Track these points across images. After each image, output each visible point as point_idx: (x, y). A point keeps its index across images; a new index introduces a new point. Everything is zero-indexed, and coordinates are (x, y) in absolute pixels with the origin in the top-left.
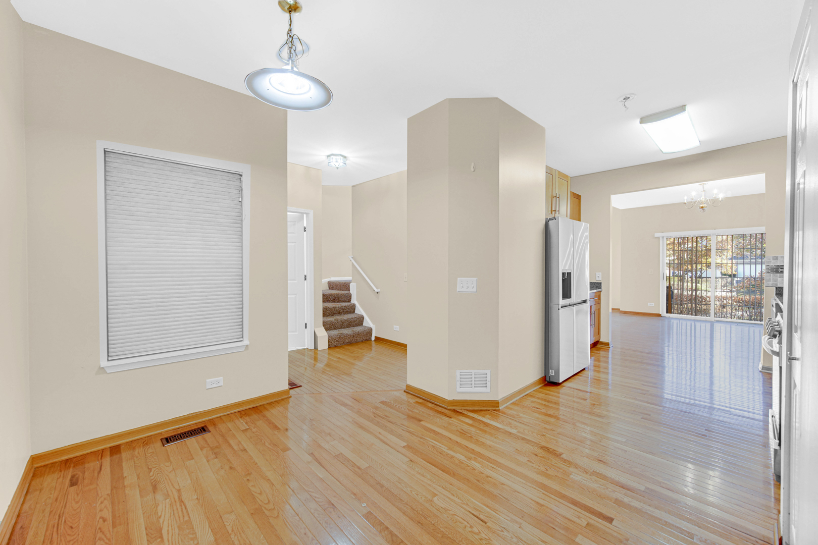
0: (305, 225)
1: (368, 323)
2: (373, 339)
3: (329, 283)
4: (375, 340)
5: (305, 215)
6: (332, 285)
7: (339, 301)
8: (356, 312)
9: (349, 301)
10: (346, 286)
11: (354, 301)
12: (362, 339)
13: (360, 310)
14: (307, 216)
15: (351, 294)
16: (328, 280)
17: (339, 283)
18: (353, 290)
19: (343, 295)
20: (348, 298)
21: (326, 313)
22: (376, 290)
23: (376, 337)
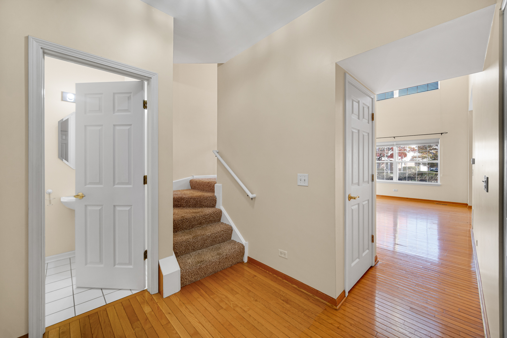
0: (146, 99)
1: (239, 236)
2: (246, 260)
3: (191, 182)
4: (248, 262)
5: (146, 83)
6: (194, 185)
7: (201, 206)
8: (222, 221)
9: (214, 206)
10: (209, 187)
11: (220, 206)
12: (231, 263)
13: (228, 219)
14: (148, 84)
15: (215, 197)
16: (190, 178)
17: (202, 182)
18: (219, 193)
19: (206, 198)
20: (212, 203)
21: (178, 227)
22: (251, 196)
23: (249, 258)
